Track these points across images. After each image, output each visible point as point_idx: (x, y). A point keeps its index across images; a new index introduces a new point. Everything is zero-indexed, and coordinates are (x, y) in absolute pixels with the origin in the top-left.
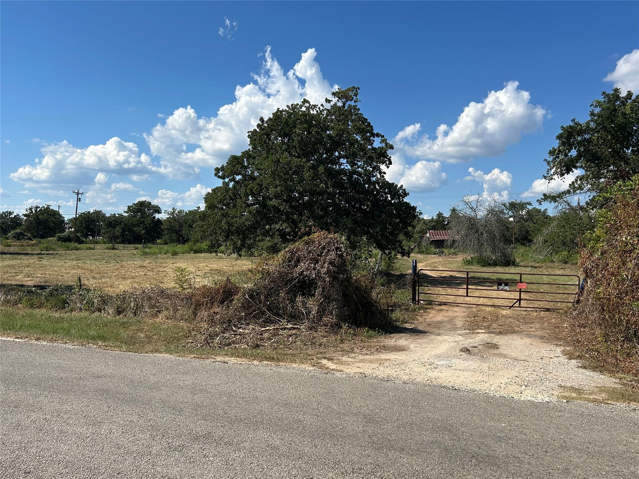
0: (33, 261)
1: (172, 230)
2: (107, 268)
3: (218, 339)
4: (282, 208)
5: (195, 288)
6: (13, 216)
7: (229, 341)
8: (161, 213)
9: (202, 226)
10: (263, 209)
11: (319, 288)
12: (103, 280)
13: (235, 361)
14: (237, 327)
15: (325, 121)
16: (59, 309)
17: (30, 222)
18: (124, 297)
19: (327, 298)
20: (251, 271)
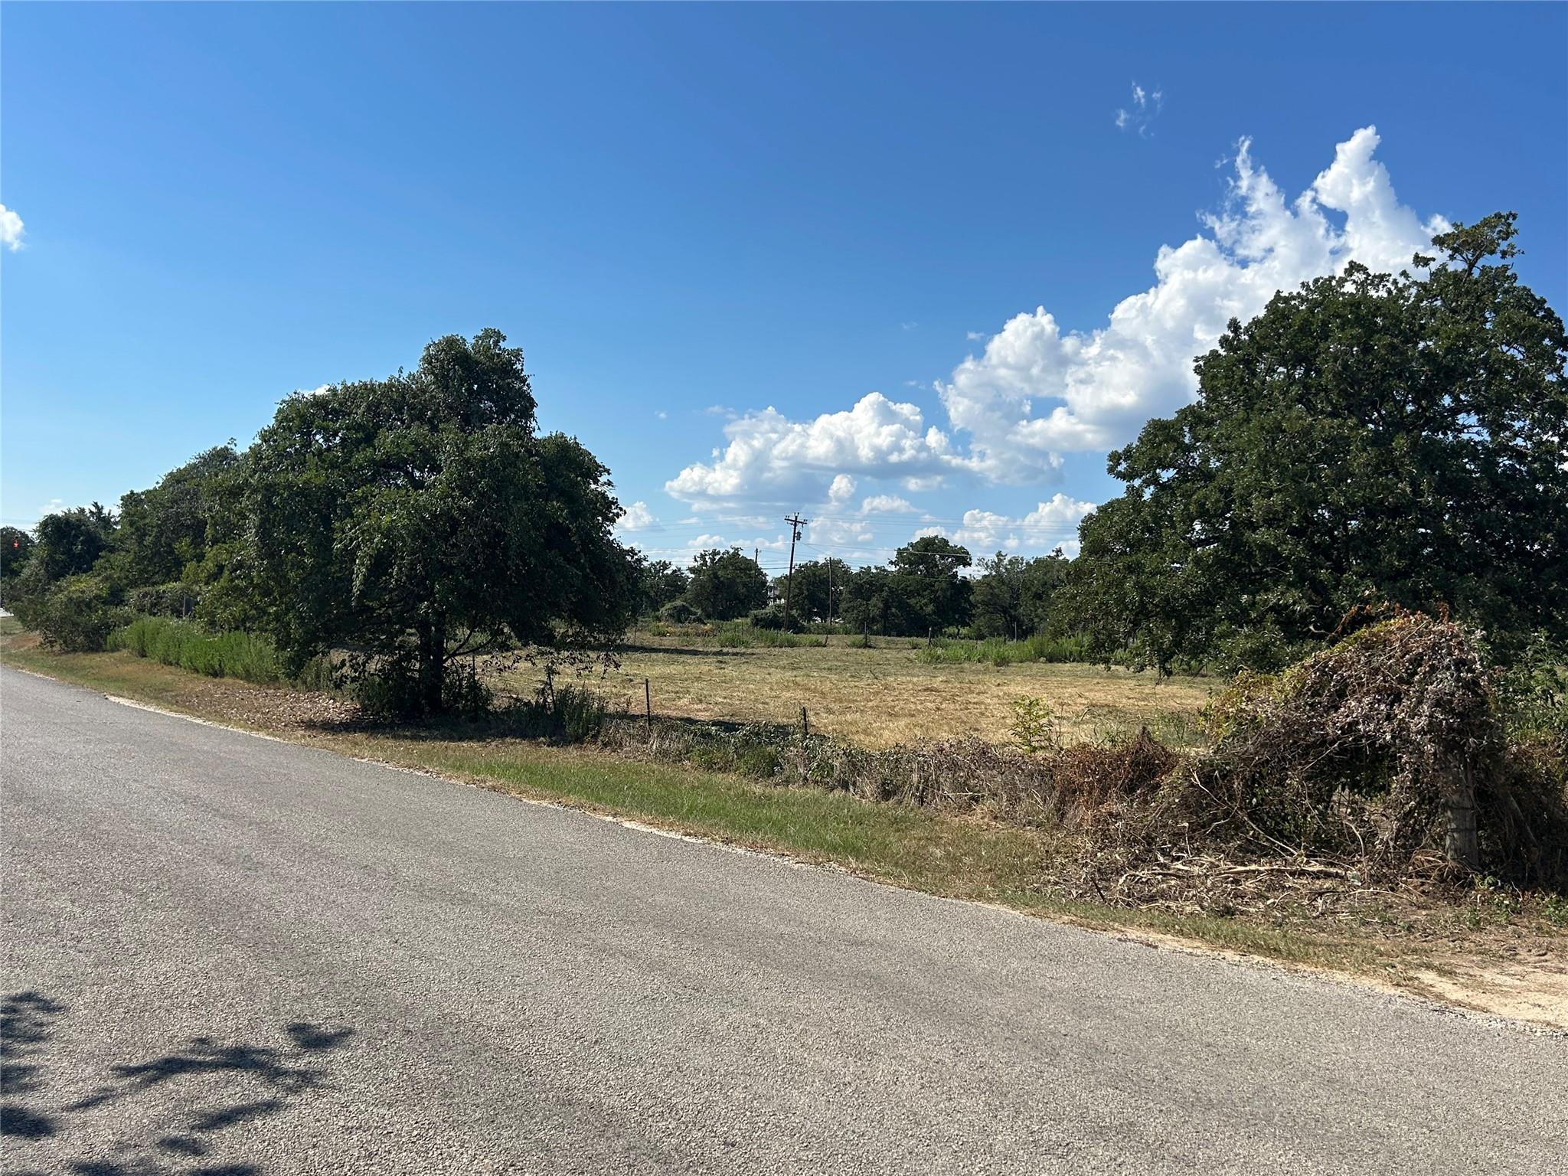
0: (707, 668)
1: (995, 604)
2: (855, 690)
3: (1121, 881)
4: (1285, 550)
5: (1062, 749)
6: (669, 572)
7: (1150, 891)
8: (970, 565)
9: (1074, 597)
10: (1233, 554)
11: (1402, 771)
12: (849, 717)
13: (1175, 944)
14: (1169, 855)
15: (1414, 316)
16: (762, 776)
17: (701, 586)
18: (897, 759)
19: (1429, 800)
20: (1205, 715)
